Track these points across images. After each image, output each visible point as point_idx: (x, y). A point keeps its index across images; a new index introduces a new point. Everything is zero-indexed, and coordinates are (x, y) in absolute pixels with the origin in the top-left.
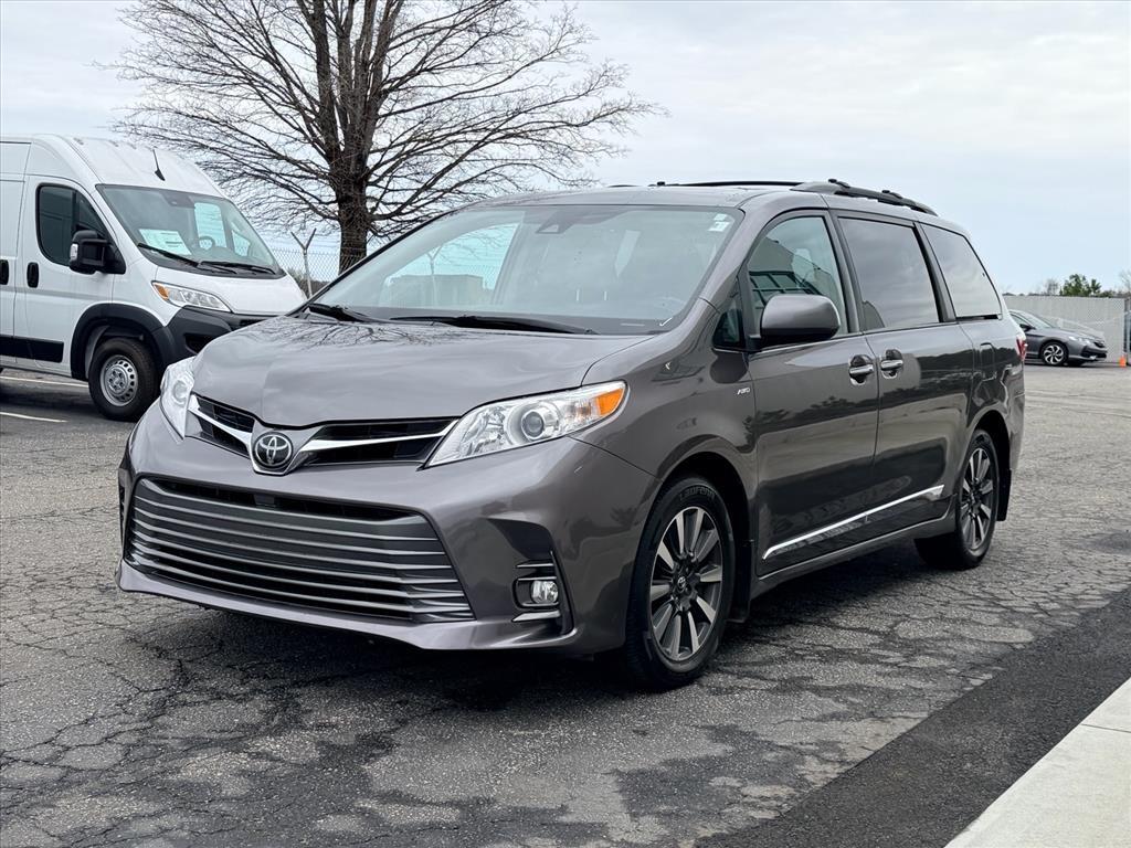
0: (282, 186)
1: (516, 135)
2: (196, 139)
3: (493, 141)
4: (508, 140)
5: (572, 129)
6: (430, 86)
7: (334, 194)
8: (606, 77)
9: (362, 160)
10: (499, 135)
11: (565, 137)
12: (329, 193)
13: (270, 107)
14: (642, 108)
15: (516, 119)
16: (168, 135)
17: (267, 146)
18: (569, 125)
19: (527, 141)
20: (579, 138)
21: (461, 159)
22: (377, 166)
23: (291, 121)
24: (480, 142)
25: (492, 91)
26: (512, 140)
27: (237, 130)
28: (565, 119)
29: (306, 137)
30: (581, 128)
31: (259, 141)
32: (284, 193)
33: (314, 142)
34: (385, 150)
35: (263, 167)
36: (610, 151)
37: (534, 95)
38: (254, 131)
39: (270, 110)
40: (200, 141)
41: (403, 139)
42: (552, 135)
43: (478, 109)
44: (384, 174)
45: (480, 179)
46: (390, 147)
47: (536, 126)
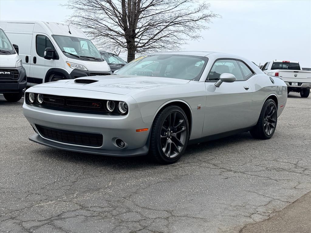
0: (112, 38)
1: (178, 24)
2: (88, 25)
3: (171, 25)
4: (175, 25)
5: (194, 22)
6: (154, 10)
7: (126, 41)
8: (204, 7)
9: (134, 31)
10: (173, 23)
11: (192, 24)
12: (124, 40)
13: (109, 16)
14: (214, 16)
15: (178, 19)
16: (80, 24)
17: (108, 27)
18: (193, 21)
19: (181, 25)
20: (195, 24)
21: (162, 30)
22: (138, 32)
23: (114, 20)
24: (167, 26)
25: (171, 11)
26: (176, 25)
27: (99, 22)
28: (192, 19)
29: (118, 24)
30: (196, 21)
31: (105, 25)
32: (112, 40)
33: (121, 26)
34: (140, 28)
35: (106, 33)
36: (204, 28)
37: (183, 12)
38: (104, 23)
39: (109, 17)
40: (89, 26)
41: (145, 25)
42: (188, 24)
43: (167, 16)
44: (140, 35)
45: (167, 36)
46: (142, 27)
47: (183, 21)
